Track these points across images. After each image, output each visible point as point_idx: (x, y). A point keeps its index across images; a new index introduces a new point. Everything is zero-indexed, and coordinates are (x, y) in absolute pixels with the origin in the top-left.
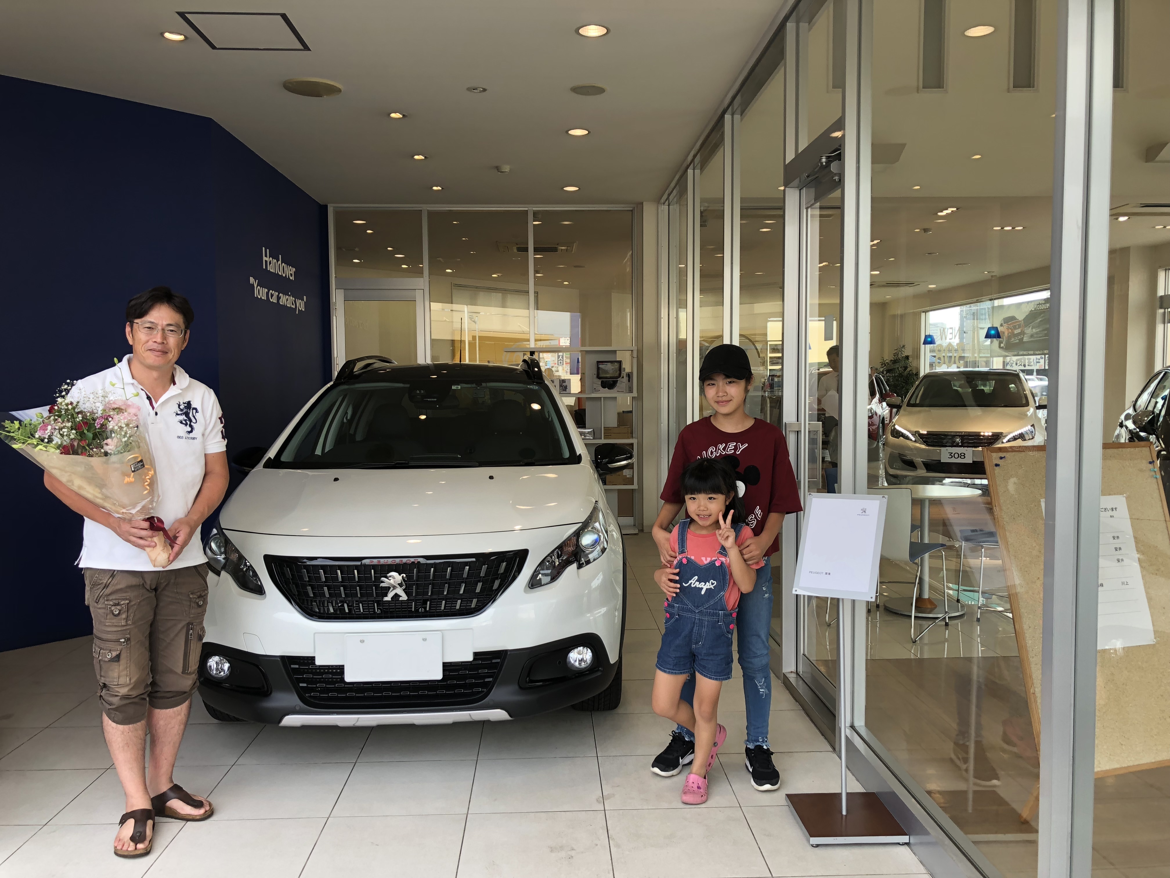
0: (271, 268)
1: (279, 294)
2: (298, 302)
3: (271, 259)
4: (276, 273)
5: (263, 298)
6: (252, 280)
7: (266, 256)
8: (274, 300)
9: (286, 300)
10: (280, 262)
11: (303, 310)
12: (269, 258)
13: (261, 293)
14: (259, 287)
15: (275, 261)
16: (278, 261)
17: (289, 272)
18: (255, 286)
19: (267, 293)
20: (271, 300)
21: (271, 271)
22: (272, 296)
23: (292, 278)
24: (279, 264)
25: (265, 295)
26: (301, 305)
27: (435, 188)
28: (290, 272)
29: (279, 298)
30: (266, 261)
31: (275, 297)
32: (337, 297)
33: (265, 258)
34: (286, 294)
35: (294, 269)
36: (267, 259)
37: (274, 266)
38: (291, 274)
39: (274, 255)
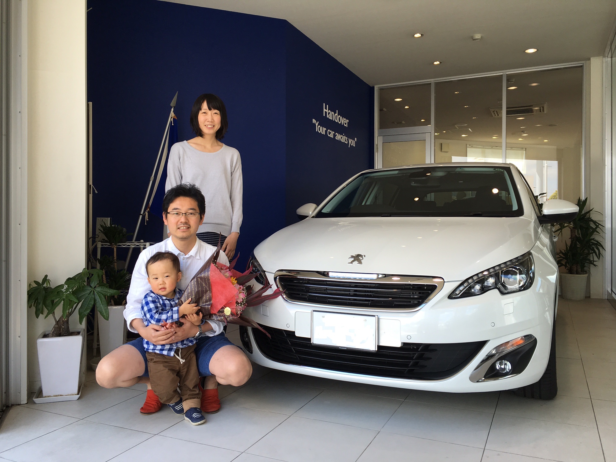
0: (330, 117)
1: (335, 133)
2: (350, 141)
3: (329, 111)
4: (334, 120)
5: (322, 133)
6: (314, 121)
7: (326, 109)
8: (331, 136)
9: (341, 138)
10: (337, 114)
11: (354, 146)
12: (328, 111)
13: (322, 130)
14: (319, 126)
15: (333, 113)
16: (335, 113)
17: (344, 121)
18: (317, 125)
19: (326, 131)
20: (329, 136)
21: (329, 118)
22: (330, 133)
23: (346, 125)
24: (336, 116)
27: (435, 63)
29: (335, 135)
31: (332, 134)
32: (378, 141)
33: (324, 110)
34: (341, 133)
35: (348, 121)
36: (327, 111)
37: (332, 116)
38: (345, 124)
39: (332, 109)
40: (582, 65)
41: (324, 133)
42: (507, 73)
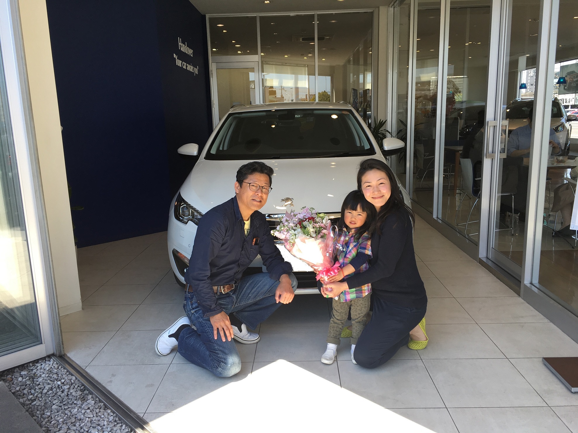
0: (182, 49)
1: (187, 64)
2: (195, 69)
3: (182, 44)
4: (185, 52)
5: (180, 66)
6: (175, 55)
7: (180, 42)
8: (185, 67)
9: (190, 68)
11: (197, 74)
13: (179, 63)
14: (178, 60)
15: (184, 45)
16: (185, 45)
17: (189, 52)
18: (176, 59)
19: (182, 63)
20: (183, 67)
21: (182, 51)
23: (192, 56)
24: (186, 47)
25: (181, 64)
26: (196, 71)
27: (266, 2)
28: (191, 52)
29: (187, 66)
30: (180, 45)
31: (185, 66)
32: (213, 67)
33: (179, 44)
34: (190, 64)
35: (192, 51)
37: (184, 48)
38: (191, 53)
39: (183, 42)
40: (372, 11)
41: (181, 66)
42: (318, 13)
